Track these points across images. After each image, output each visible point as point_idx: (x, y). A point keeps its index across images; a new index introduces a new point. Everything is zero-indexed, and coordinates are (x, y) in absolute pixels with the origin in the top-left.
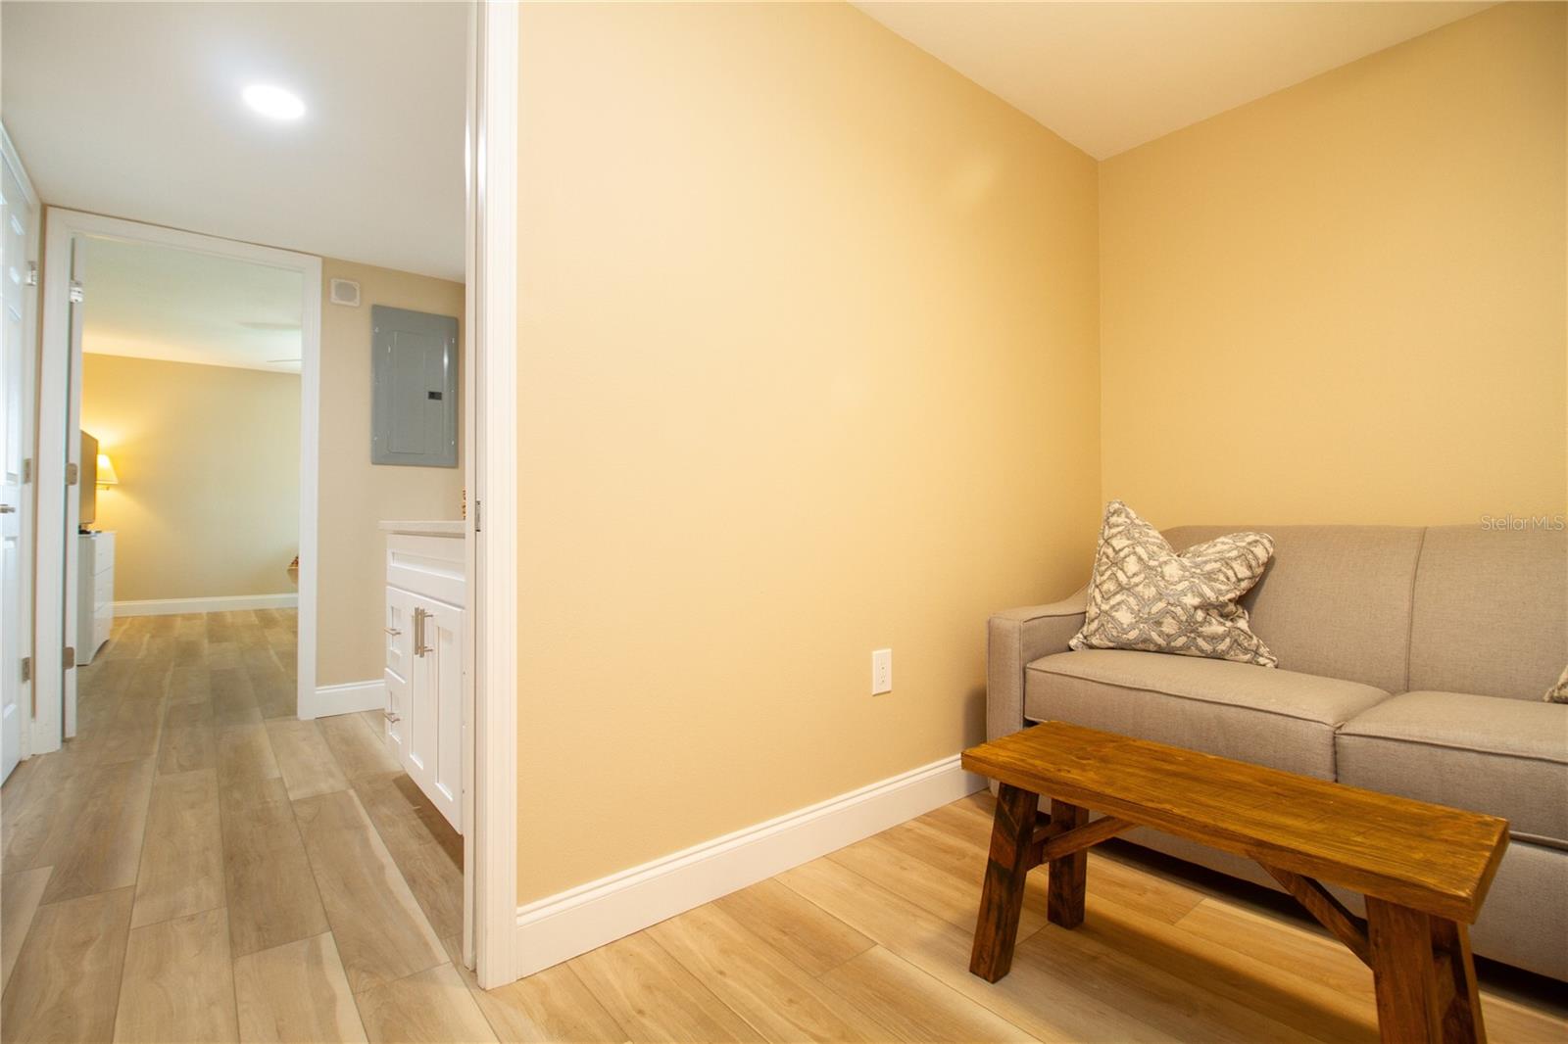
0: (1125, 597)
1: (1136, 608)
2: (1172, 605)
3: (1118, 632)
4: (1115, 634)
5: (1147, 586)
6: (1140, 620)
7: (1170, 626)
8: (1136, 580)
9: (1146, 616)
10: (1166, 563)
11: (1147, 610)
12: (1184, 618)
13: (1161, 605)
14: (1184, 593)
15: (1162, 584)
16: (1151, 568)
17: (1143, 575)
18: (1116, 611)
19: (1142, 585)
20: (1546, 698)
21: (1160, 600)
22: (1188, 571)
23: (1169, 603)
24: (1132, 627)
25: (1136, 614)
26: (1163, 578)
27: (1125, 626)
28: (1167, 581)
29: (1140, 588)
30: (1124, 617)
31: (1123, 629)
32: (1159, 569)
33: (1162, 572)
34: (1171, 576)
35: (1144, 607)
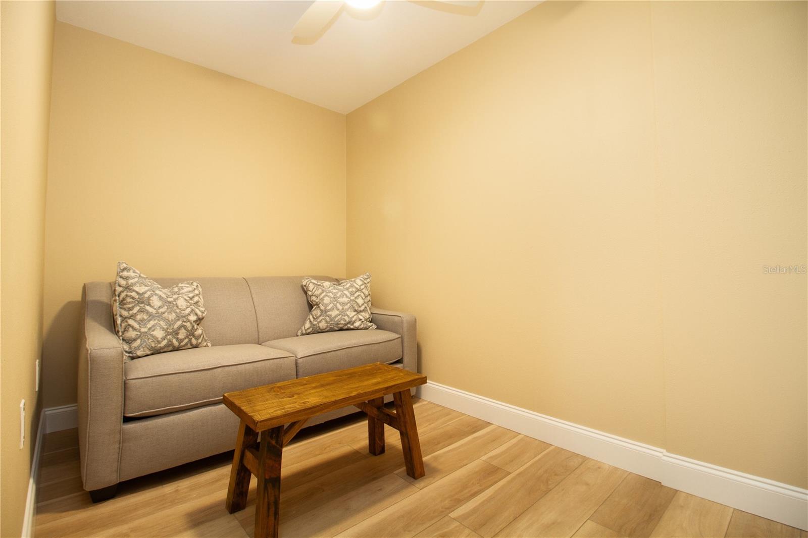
0: (156, 321)
1: (165, 327)
2: (185, 322)
3: (155, 344)
4: (153, 345)
5: (170, 313)
6: (168, 334)
7: (182, 334)
8: (162, 310)
9: (171, 331)
10: (177, 299)
11: (172, 327)
12: (190, 328)
13: (179, 323)
14: (189, 314)
15: (178, 311)
16: (170, 303)
17: (166, 307)
18: (153, 331)
19: (166, 313)
20: (299, 334)
21: (178, 320)
22: (188, 302)
23: (183, 321)
24: (164, 339)
25: (165, 330)
26: (177, 307)
27: (159, 339)
28: (180, 309)
29: (166, 315)
30: (159, 334)
31: (158, 341)
32: (175, 303)
33: (176, 304)
34: (181, 306)
35: (170, 326)
